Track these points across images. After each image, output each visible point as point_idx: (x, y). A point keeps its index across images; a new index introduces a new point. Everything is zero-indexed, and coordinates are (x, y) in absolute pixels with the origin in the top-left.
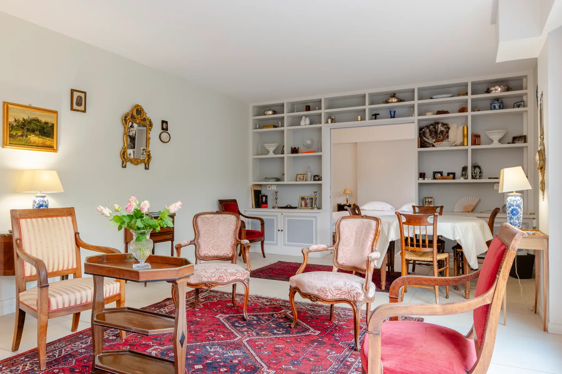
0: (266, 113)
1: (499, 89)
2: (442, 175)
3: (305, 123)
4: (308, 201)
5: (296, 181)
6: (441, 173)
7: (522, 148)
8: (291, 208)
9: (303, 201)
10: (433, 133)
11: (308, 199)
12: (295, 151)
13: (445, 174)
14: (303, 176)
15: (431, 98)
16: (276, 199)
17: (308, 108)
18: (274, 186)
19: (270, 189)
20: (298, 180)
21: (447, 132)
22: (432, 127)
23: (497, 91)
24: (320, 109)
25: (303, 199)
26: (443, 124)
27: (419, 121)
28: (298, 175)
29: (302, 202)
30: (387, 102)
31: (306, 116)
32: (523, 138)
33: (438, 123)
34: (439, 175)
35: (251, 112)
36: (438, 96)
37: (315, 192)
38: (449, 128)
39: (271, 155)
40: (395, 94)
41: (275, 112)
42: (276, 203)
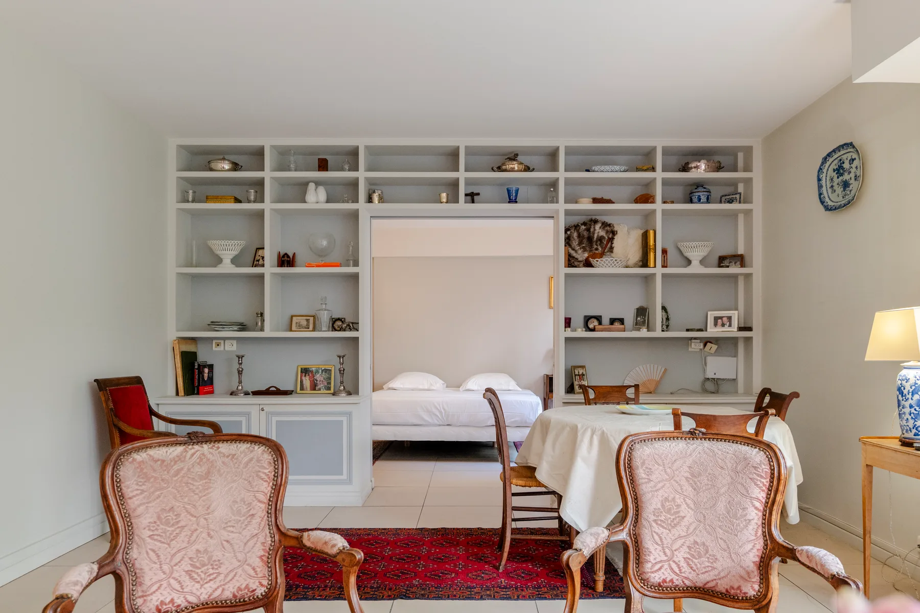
0: (213, 165)
1: (703, 167)
2: (600, 323)
3: (316, 197)
4: (318, 377)
5: (291, 330)
6: (599, 319)
7: (735, 277)
8: (279, 392)
9: (307, 378)
10: (585, 241)
11: (317, 372)
12: (286, 261)
13: (606, 321)
14: (308, 320)
15: (588, 171)
16: (240, 373)
17: (323, 165)
18: (231, 341)
19: (221, 348)
20: (294, 328)
21: (611, 240)
22: (583, 227)
23: (701, 171)
24: (356, 169)
25: (305, 371)
26: (605, 225)
27: (568, 213)
28: (294, 318)
29: (303, 378)
30: (499, 169)
31: (318, 183)
32: (740, 260)
33: (596, 222)
34: (596, 323)
35: (172, 160)
36: (602, 168)
37: (340, 357)
38: (614, 233)
39: (227, 267)
40: (517, 155)
41: (236, 167)
42: (240, 382)
